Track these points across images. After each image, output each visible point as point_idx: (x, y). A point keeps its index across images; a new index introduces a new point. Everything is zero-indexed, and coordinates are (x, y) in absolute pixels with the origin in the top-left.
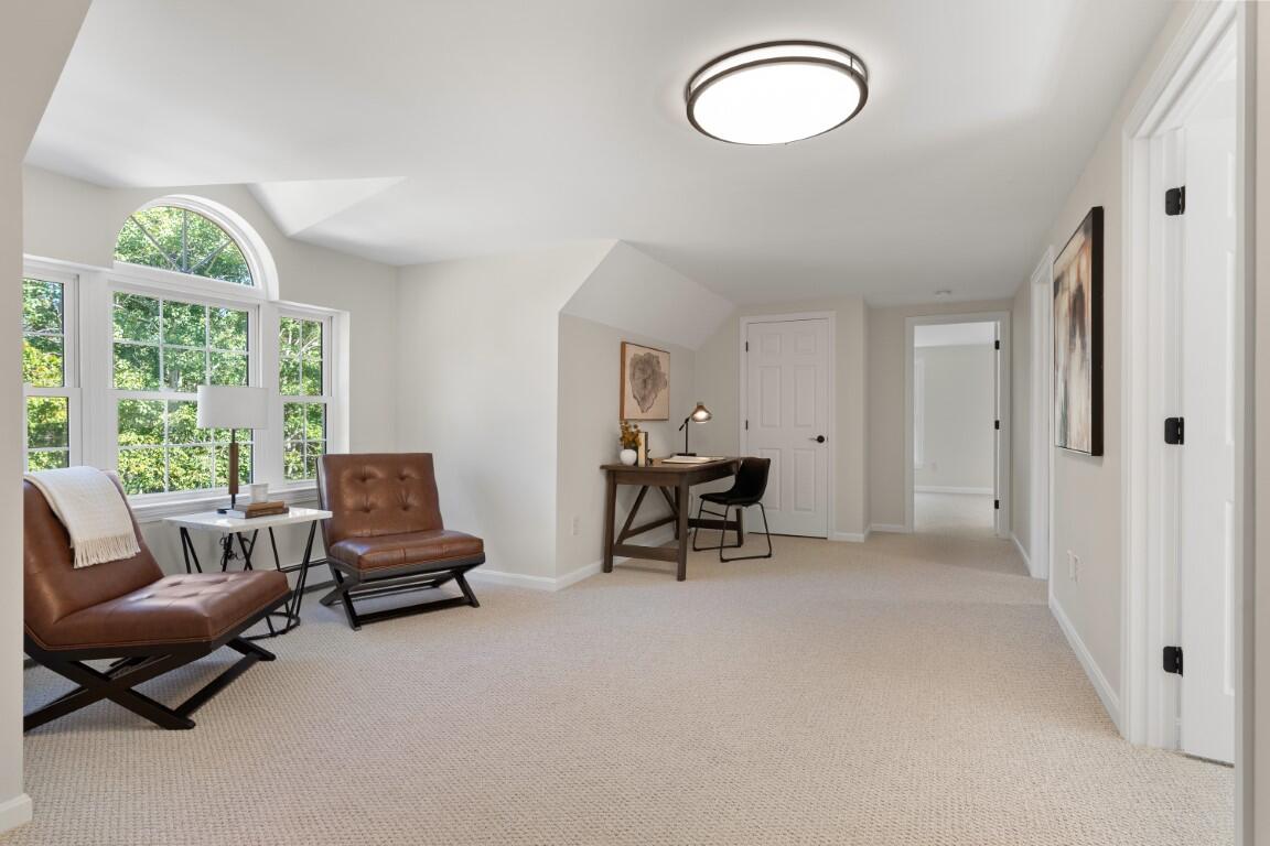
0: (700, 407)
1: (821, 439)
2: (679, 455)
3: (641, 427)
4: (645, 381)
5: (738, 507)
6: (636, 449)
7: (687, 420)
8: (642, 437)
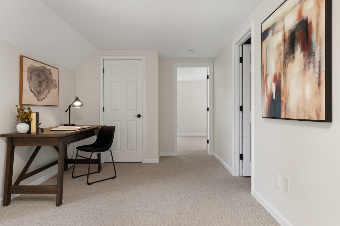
0: (77, 99)
1: (139, 116)
2: (65, 125)
3: (33, 109)
4: (40, 83)
5: (98, 153)
6: (29, 123)
7: (70, 107)
8: (33, 116)
